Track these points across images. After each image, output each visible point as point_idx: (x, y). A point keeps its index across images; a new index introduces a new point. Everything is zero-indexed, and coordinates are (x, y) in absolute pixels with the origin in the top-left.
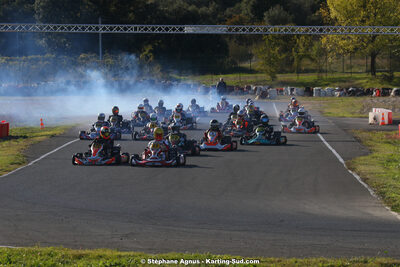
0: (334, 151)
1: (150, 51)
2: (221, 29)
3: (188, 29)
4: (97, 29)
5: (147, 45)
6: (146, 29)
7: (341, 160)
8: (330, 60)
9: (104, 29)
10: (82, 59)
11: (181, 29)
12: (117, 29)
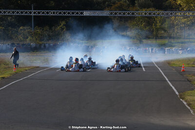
0: (173, 88)
1: (64, 25)
2: (106, 13)
3: (86, 13)
4: (31, 13)
5: (62, 21)
6: (60, 13)
7: (177, 93)
8: (176, 31)
9: (35, 13)
10: (21, 30)
11: (82, 13)
12: (42, 13)
